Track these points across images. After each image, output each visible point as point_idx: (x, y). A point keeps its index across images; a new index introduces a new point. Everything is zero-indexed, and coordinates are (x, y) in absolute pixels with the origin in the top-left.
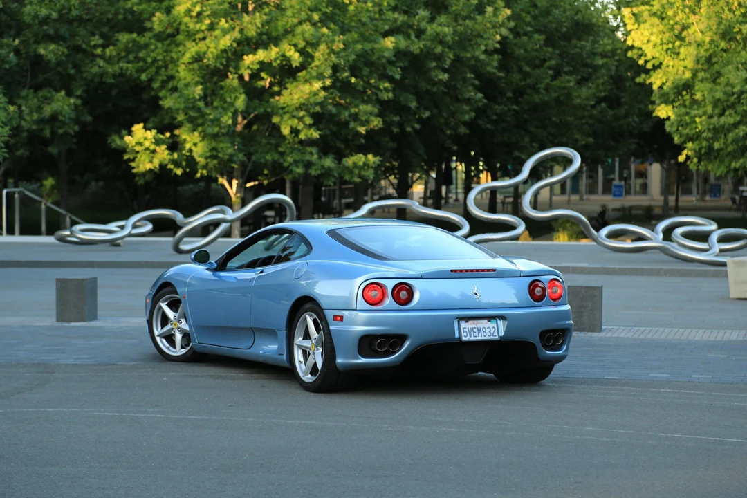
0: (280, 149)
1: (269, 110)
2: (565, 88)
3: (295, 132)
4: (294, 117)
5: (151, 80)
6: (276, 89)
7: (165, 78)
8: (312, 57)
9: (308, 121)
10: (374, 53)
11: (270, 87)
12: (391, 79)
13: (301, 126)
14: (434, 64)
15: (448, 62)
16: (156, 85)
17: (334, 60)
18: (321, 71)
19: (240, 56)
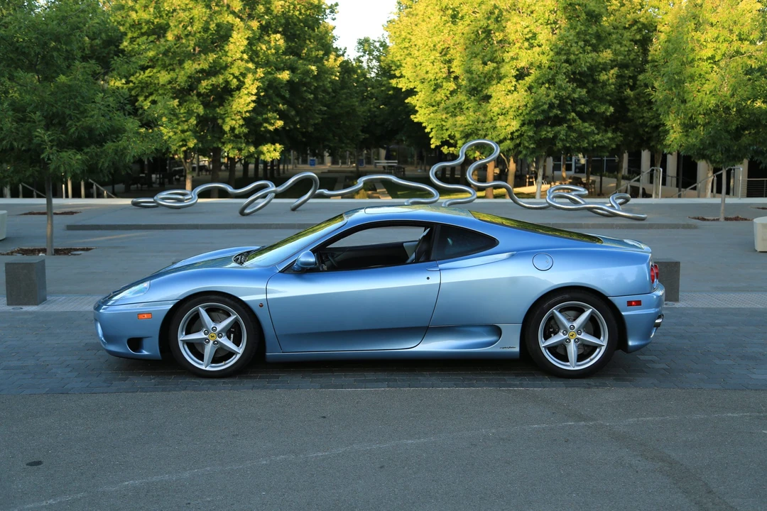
0: (222, 140)
1: (216, 115)
2: (353, 105)
3: (233, 129)
4: (232, 119)
5: (137, 95)
6: (216, 103)
7: (147, 94)
8: (244, 83)
9: (241, 122)
10: (275, 82)
11: (213, 101)
12: (283, 98)
13: (237, 126)
14: (305, 88)
15: (313, 88)
16: (141, 99)
17: (258, 84)
18: (250, 91)
19: (199, 81)
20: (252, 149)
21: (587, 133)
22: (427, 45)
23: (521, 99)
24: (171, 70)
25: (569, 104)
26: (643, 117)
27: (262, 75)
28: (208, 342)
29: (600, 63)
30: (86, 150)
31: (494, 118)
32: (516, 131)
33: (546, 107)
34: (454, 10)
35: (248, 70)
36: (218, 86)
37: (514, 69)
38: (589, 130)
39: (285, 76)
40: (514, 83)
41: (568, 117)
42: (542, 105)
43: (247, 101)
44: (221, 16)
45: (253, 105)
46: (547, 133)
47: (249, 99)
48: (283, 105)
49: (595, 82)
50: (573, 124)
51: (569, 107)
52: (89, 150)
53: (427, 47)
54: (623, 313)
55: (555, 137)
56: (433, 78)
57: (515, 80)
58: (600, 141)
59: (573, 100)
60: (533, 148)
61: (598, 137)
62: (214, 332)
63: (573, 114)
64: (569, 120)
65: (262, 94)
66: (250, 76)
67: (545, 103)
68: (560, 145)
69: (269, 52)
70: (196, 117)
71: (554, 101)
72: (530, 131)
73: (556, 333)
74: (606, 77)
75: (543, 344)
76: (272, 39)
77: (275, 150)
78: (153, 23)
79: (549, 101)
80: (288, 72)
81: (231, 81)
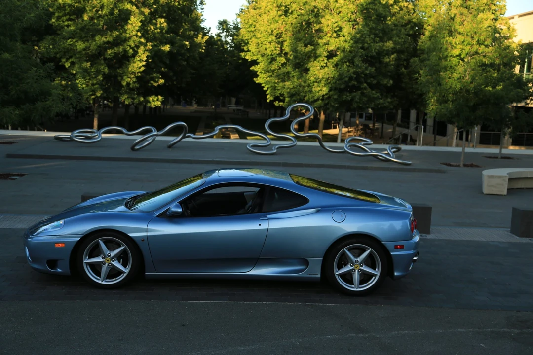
0: (121, 92)
1: (117, 74)
2: (214, 69)
3: (128, 84)
4: (128, 78)
5: (61, 58)
6: (117, 65)
7: (68, 57)
8: (137, 52)
9: (134, 80)
10: (160, 52)
11: (115, 64)
12: (165, 63)
13: (131, 82)
14: (180, 57)
15: (186, 57)
16: (64, 60)
17: (147, 53)
18: (141, 58)
19: (106, 49)
20: (142, 99)
21: (374, 98)
22: (267, 31)
23: (330, 73)
24: (86, 41)
25: (363, 77)
26: (412, 88)
27: (151, 48)
28: (105, 264)
29: (384, 50)
30: (22, 107)
31: (311, 85)
32: (326, 94)
33: (347, 79)
34: (286, 7)
35: (141, 43)
36: (119, 54)
37: (325, 51)
38: (376, 96)
39: (167, 48)
40: (326, 61)
41: (362, 87)
42: (344, 78)
43: (139, 66)
44: (122, 4)
45: (143, 68)
46: (347, 97)
47: (141, 64)
48: (165, 68)
49: (381, 62)
50: (365, 91)
51: (363, 80)
52: (24, 107)
53: (267, 32)
54: (391, 254)
55: (352, 99)
56: (270, 53)
57: (326, 59)
58: (383, 104)
59: (366, 75)
60: (337, 107)
61: (382, 101)
62: (109, 257)
63: (365, 85)
64: (362, 88)
65: (150, 60)
66: (142, 48)
67: (347, 77)
68: (355, 105)
69: (156, 31)
70: (102, 75)
71: (352, 75)
72: (335, 95)
73: (346, 265)
74: (388, 60)
75: (337, 273)
76: (158, 22)
77: (158, 100)
78: (74, 7)
79: (349, 76)
80: (168, 46)
81: (129, 50)
